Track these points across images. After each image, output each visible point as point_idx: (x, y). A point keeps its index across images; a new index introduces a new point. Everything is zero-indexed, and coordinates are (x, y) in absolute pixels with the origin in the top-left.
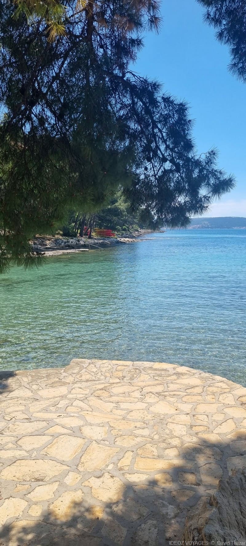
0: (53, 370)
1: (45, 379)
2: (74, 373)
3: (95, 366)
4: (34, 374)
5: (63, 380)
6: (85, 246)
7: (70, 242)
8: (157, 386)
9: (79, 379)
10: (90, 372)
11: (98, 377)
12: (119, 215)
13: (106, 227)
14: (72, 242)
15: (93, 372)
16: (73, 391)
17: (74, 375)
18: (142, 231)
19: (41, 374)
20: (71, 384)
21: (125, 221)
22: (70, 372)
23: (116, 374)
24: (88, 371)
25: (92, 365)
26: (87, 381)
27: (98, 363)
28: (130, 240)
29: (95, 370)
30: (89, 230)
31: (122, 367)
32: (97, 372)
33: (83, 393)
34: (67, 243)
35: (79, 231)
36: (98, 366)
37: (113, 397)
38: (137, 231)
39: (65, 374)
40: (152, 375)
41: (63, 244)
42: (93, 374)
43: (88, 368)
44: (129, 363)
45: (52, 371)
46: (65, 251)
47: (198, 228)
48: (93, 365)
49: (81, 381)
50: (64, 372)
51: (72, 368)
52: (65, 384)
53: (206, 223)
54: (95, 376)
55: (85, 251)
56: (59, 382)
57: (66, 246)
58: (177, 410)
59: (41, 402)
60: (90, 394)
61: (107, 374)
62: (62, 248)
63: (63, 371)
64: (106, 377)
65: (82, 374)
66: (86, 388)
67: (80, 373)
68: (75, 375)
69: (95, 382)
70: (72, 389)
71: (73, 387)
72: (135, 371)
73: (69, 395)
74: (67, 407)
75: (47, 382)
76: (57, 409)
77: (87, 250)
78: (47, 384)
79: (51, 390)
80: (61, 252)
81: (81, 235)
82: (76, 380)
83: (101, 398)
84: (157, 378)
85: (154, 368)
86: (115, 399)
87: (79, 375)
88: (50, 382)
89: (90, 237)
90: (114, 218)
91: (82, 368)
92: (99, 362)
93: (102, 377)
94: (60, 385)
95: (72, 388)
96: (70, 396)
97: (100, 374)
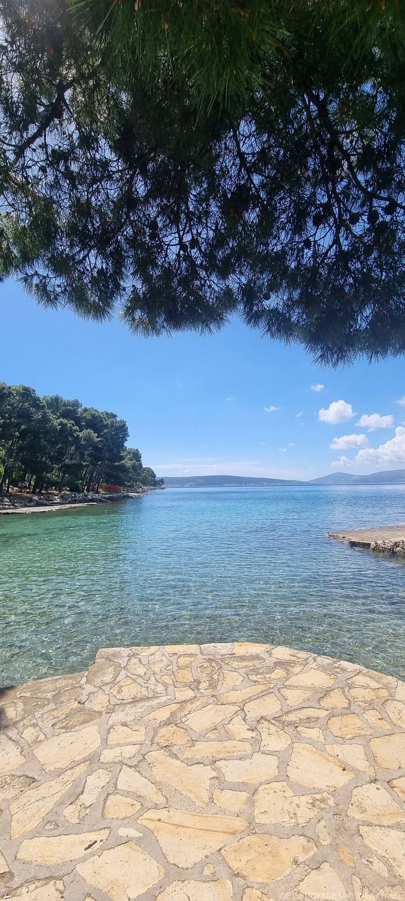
0: (65, 679)
1: (52, 706)
2: (107, 684)
3: (140, 661)
4: (28, 695)
5: (87, 705)
6: (92, 500)
7: (78, 497)
8: (264, 698)
9: (118, 697)
10: (134, 677)
11: (153, 687)
12: (125, 471)
13: (113, 483)
14: (79, 497)
15: (140, 676)
16: (113, 738)
17: (106, 688)
18: (146, 488)
19: (42, 692)
20: (104, 713)
21: (131, 478)
22: (98, 681)
23: (179, 675)
24: (129, 674)
25: (134, 660)
26: (135, 701)
27: (143, 654)
28: (136, 494)
29: (141, 671)
30: (96, 486)
31: (186, 659)
32: (148, 675)
33: (134, 739)
34: (74, 498)
35: (86, 488)
36: (145, 661)
37: (199, 745)
38: (141, 487)
39: (89, 688)
40: (242, 671)
41: (70, 499)
42: (140, 680)
43: (128, 667)
44: (193, 648)
45: (64, 682)
46: (73, 505)
47: (194, 485)
48: (136, 660)
49: (122, 704)
50: (86, 683)
51: (101, 669)
52: (91, 716)
53: (200, 480)
54: (146, 685)
55: (93, 504)
56: (81, 710)
57: (73, 501)
58: (344, 769)
59: (44, 790)
60: (148, 742)
61: (167, 679)
62: (69, 503)
63: (84, 679)
64: (166, 686)
65: (121, 684)
66: (136, 724)
67: (117, 680)
68: (108, 687)
69: (150, 703)
70: (109, 732)
71: (110, 723)
72: (211, 666)
73: (105, 752)
74: (105, 800)
75: (55, 713)
76: (82, 815)
77: (95, 503)
78: (54, 721)
79: (66, 738)
80: (68, 506)
81: (88, 490)
82: (114, 701)
83: (175, 749)
84: (254, 678)
85: (237, 655)
86: (203, 749)
87: (116, 688)
88: (61, 713)
89: (97, 492)
90: (121, 474)
91: (118, 668)
92: (145, 652)
93: (160, 688)
94: (81, 719)
95: (108, 727)
96: (108, 755)
97: (152, 679)
